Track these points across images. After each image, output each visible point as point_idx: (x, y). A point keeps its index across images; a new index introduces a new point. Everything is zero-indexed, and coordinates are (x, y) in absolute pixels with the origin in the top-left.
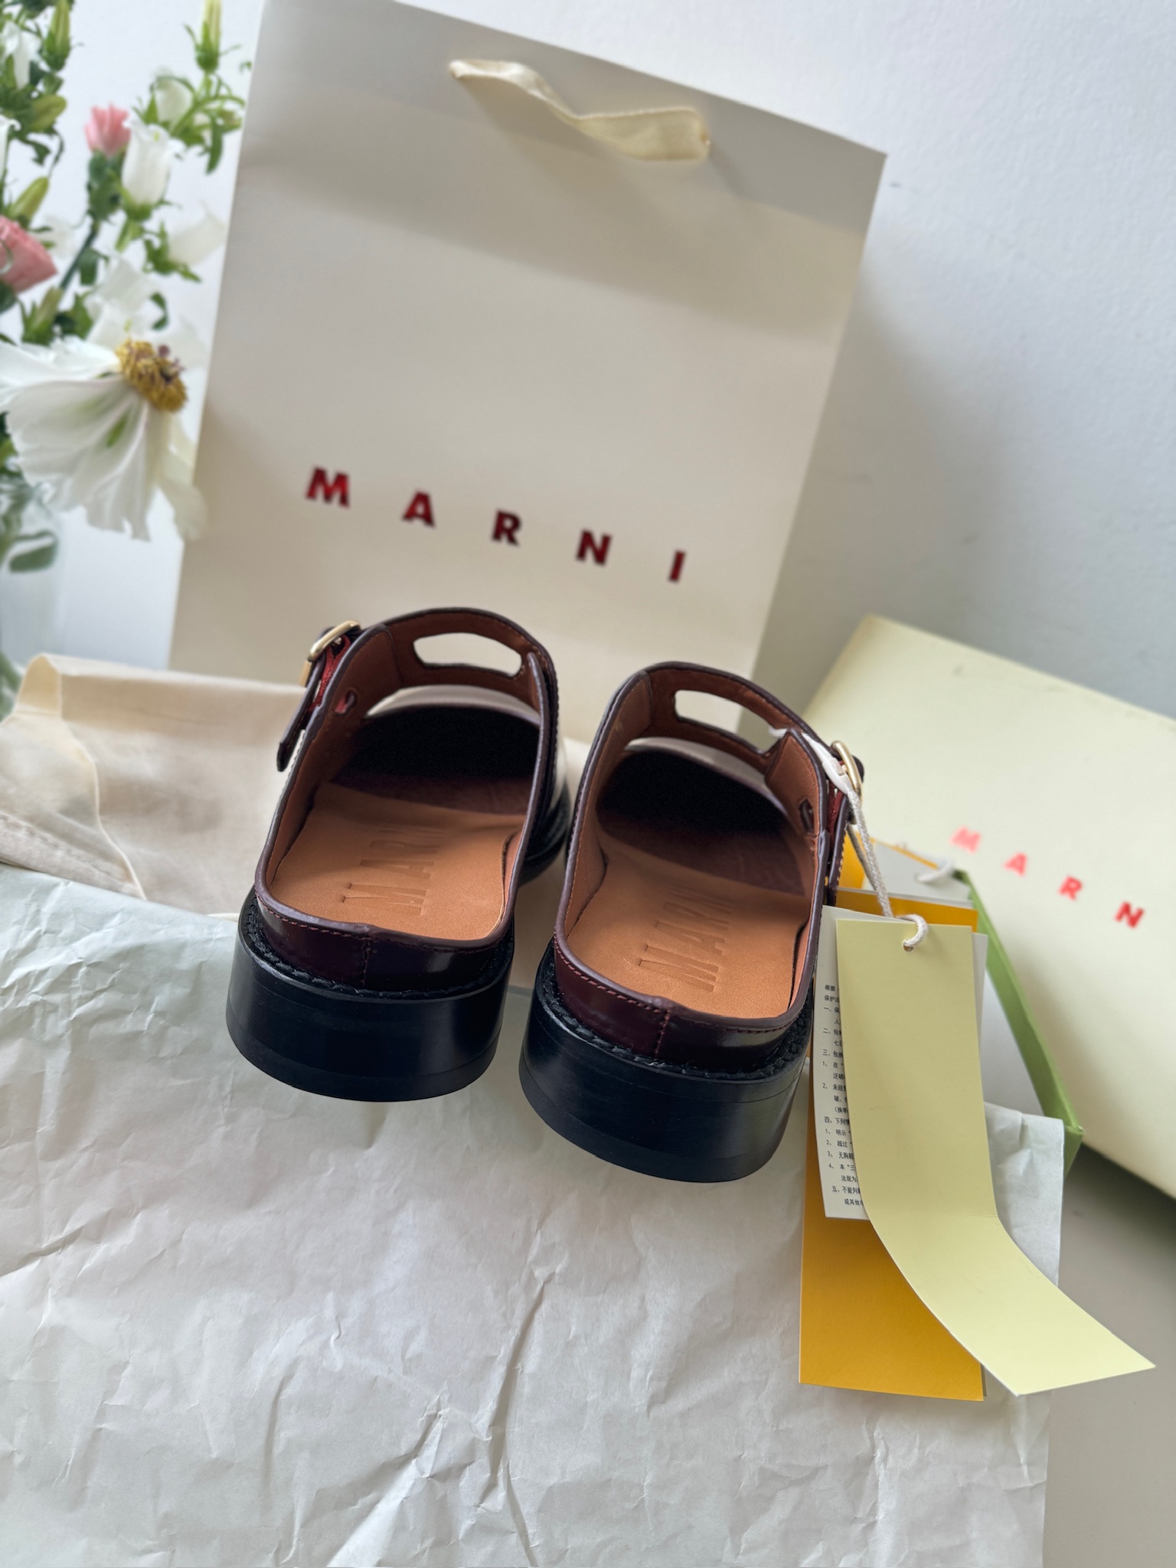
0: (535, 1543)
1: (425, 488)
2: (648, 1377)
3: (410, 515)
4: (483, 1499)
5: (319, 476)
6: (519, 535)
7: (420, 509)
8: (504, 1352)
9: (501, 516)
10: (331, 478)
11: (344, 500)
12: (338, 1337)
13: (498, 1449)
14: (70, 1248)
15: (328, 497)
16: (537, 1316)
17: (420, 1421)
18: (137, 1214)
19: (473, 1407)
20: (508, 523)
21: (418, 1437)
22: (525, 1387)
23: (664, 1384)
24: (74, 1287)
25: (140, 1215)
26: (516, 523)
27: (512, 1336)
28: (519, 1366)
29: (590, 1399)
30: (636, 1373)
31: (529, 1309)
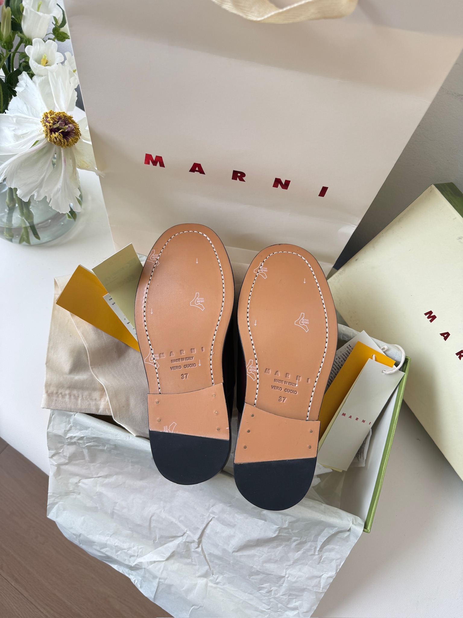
0: (207, 558)
2: (233, 547)
4: (196, 548)
8: (202, 528)
13: (200, 542)
16: (210, 523)
17: (183, 532)
19: (194, 534)
21: (182, 534)
23: (237, 550)
27: (204, 526)
28: (205, 530)
29: (220, 544)
30: (231, 545)
31: (208, 522)
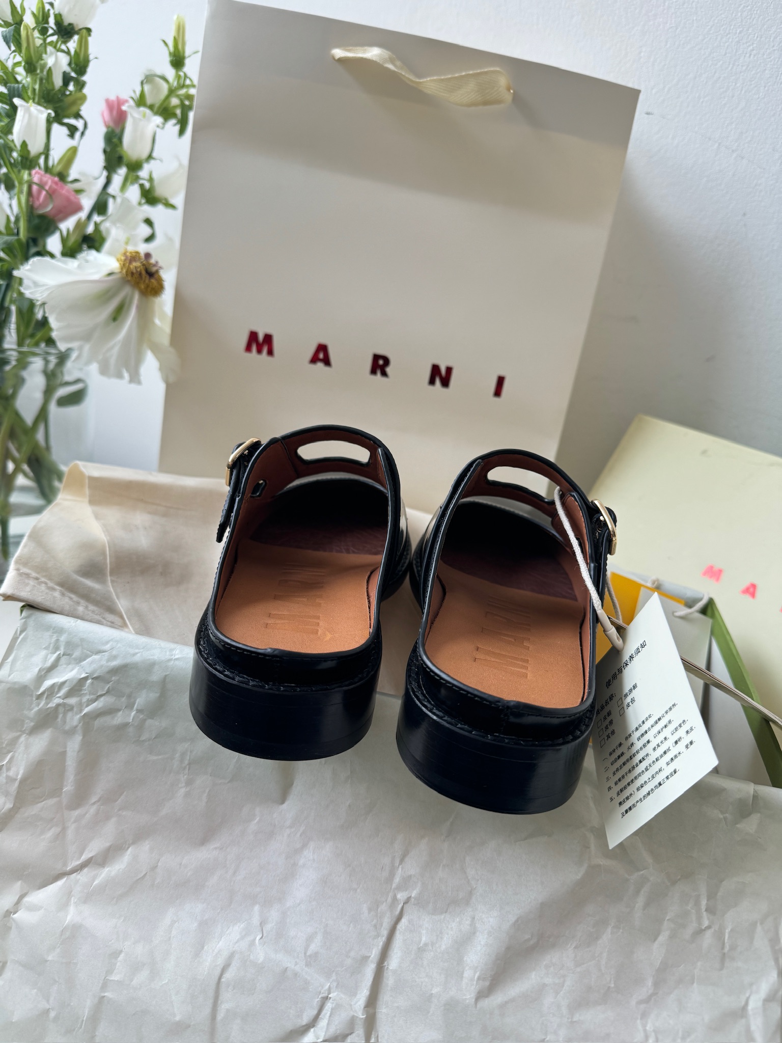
1: (323, 341)
2: (476, 977)
3: (314, 360)
5: (253, 336)
6: (388, 370)
7: (321, 356)
8: (375, 953)
9: (376, 357)
10: (261, 337)
11: (270, 352)
12: (262, 938)
13: (370, 1023)
14: (86, 870)
15: (259, 351)
16: (399, 927)
17: (316, 1002)
18: (128, 848)
19: (353, 993)
20: (381, 362)
21: (315, 1012)
22: (389, 980)
23: (487, 983)
24: (88, 897)
25: (130, 849)
26: (387, 361)
27: (381, 942)
28: (386, 963)
29: (434, 991)
30: (468, 974)
31: (393, 923)
